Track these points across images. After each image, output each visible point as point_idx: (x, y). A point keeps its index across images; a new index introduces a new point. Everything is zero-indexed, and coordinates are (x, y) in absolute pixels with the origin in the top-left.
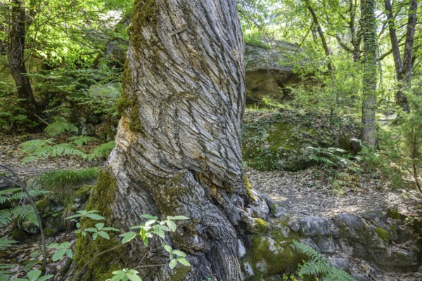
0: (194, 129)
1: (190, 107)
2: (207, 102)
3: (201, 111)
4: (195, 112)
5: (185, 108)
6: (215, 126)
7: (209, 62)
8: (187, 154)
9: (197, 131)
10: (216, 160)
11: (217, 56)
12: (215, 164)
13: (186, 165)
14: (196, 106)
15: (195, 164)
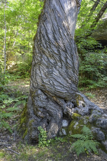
0: (40, 75)
1: (39, 67)
2: (44, 65)
3: (43, 68)
4: (41, 69)
5: (38, 68)
6: (47, 73)
7: (45, 50)
8: (39, 84)
9: (41, 76)
10: (48, 86)
11: (47, 47)
12: (48, 87)
13: (39, 88)
14: (41, 67)
15: (42, 87)
